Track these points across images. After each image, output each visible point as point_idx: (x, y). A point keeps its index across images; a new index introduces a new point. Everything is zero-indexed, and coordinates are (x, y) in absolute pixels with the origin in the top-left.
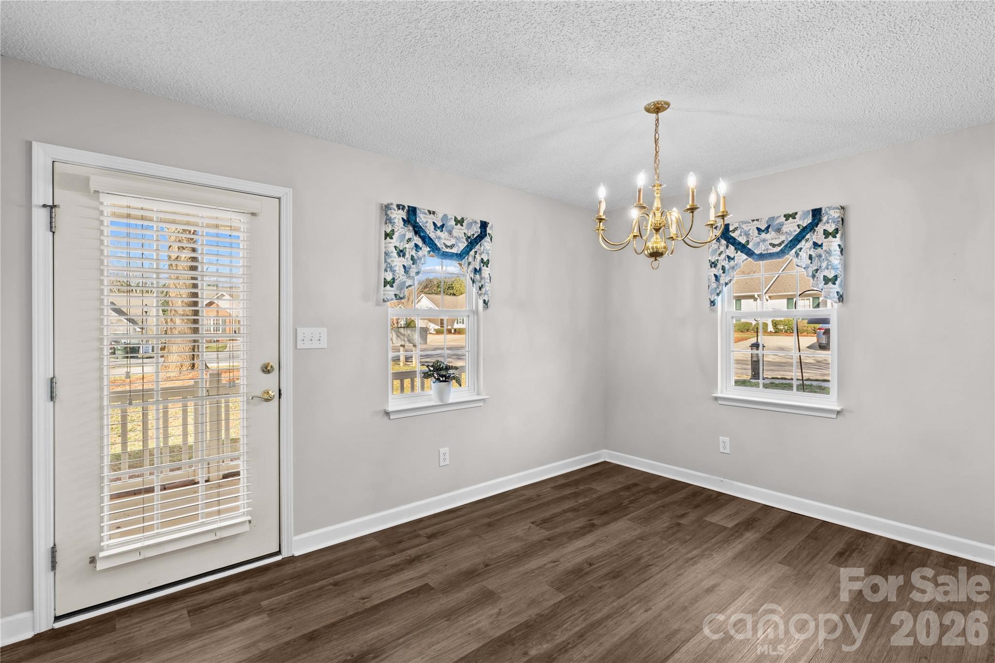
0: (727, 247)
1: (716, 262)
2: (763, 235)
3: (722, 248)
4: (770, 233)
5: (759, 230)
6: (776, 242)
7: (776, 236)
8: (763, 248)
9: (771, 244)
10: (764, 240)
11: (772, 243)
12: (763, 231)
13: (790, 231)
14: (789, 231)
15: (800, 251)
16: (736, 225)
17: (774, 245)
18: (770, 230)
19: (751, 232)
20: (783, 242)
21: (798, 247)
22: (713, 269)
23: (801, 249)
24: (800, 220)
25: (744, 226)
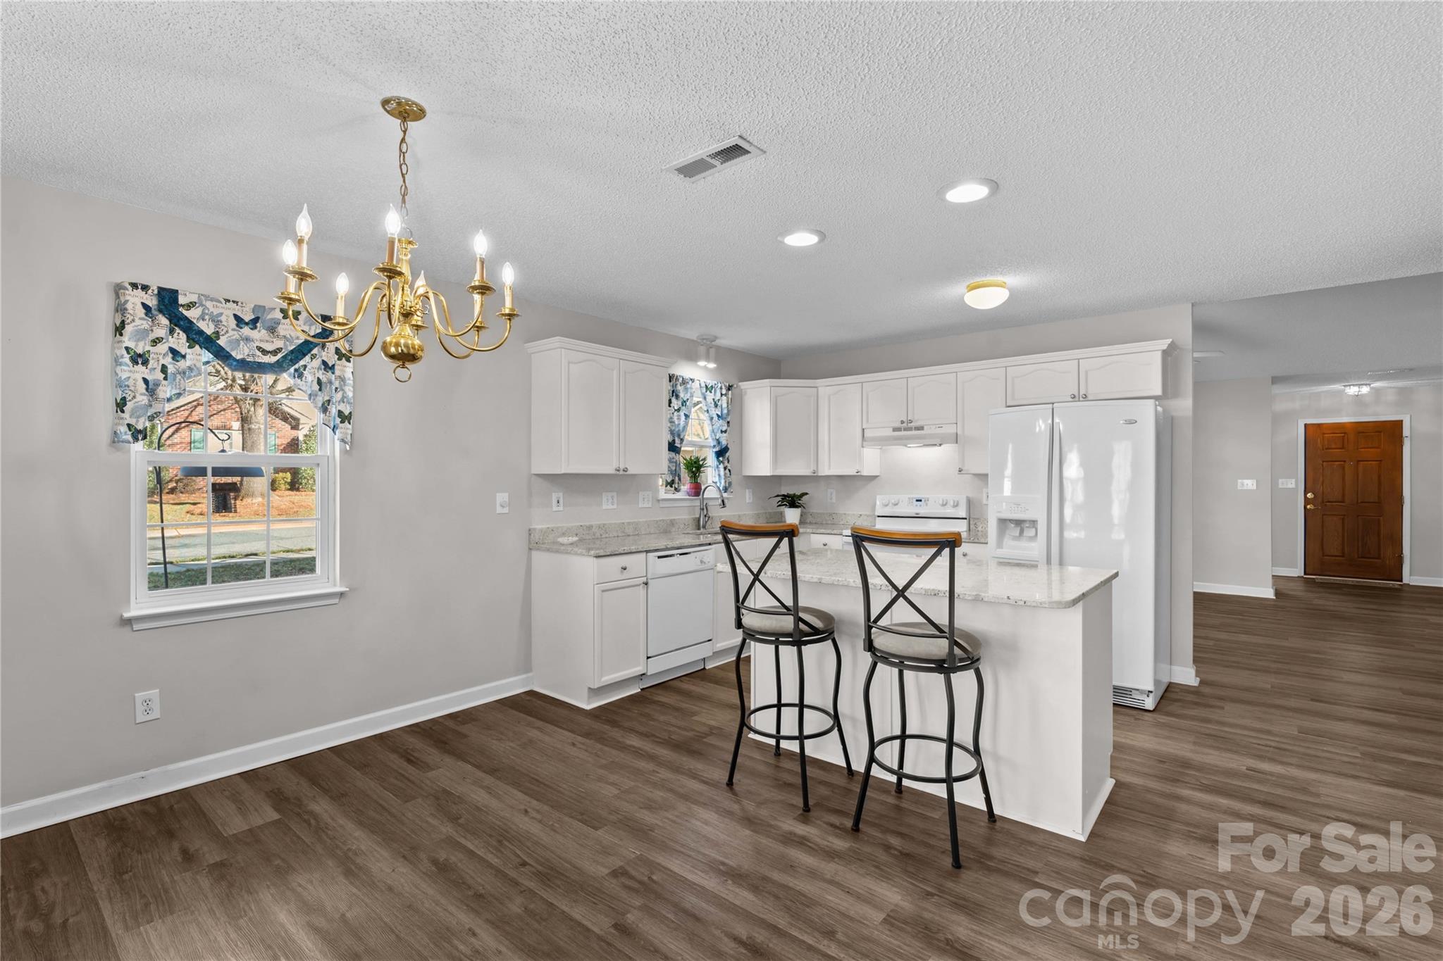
0: (172, 332)
1: (147, 356)
2: (246, 331)
3: (161, 332)
4: (259, 331)
5: (239, 320)
6: (269, 347)
7: (268, 338)
8: (246, 351)
9: (259, 348)
10: (247, 339)
11: (261, 348)
12: (247, 324)
13: (290, 336)
14: (288, 336)
15: (305, 370)
16: (194, 298)
17: (264, 352)
18: (258, 325)
19: (223, 318)
20: (280, 350)
21: (302, 363)
22: (140, 368)
23: (305, 367)
24: (304, 324)
25: (209, 304)
